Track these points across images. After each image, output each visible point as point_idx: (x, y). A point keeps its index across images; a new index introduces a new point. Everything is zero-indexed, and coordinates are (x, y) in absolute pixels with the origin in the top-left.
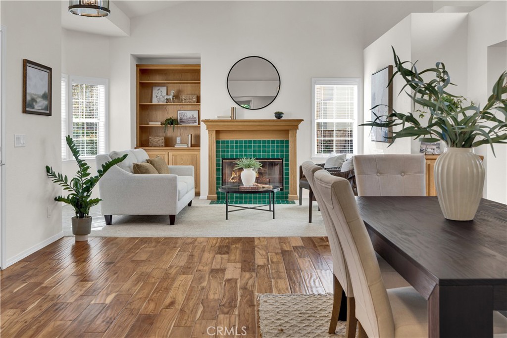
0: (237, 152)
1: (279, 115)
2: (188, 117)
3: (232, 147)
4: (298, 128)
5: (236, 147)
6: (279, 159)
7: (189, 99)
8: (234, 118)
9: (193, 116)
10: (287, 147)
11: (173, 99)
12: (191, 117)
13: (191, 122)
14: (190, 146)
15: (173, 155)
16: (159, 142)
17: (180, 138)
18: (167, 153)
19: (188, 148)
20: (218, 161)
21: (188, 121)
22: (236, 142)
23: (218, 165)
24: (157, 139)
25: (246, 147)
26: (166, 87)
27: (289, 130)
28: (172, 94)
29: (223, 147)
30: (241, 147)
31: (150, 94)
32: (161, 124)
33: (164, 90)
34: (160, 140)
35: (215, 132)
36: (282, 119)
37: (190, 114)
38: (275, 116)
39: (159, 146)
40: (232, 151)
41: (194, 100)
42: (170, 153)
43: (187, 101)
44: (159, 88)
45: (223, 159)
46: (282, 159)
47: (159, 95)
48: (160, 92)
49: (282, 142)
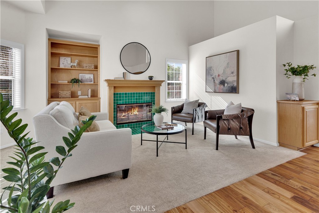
0: (126, 100)
1: (151, 78)
2: (87, 78)
3: (123, 97)
4: (161, 86)
5: (126, 97)
6: (150, 103)
7: (89, 66)
8: (126, 79)
9: (90, 77)
10: (154, 96)
11: (77, 66)
12: (89, 78)
13: (89, 81)
14: (90, 97)
15: (79, 103)
16: (67, 95)
17: (80, 92)
18: (75, 102)
19: (89, 98)
20: (114, 106)
21: (87, 80)
22: (126, 94)
23: (114, 109)
24: (65, 92)
25: (131, 97)
26: (70, 58)
27: (155, 87)
28: (77, 63)
29: (117, 97)
30: (129, 97)
31: (58, 61)
32: (68, 82)
33: (69, 59)
34: (68, 93)
35: (113, 87)
36: (153, 80)
37: (88, 76)
38: (149, 79)
39: (67, 98)
40: (123, 100)
41: (92, 67)
42: (77, 102)
43: (87, 67)
44: (65, 58)
45: (117, 105)
46: (151, 103)
47: (65, 63)
48: (66, 61)
49: (152, 93)
